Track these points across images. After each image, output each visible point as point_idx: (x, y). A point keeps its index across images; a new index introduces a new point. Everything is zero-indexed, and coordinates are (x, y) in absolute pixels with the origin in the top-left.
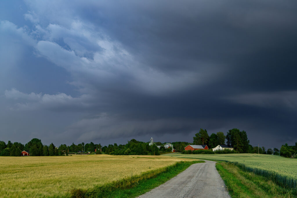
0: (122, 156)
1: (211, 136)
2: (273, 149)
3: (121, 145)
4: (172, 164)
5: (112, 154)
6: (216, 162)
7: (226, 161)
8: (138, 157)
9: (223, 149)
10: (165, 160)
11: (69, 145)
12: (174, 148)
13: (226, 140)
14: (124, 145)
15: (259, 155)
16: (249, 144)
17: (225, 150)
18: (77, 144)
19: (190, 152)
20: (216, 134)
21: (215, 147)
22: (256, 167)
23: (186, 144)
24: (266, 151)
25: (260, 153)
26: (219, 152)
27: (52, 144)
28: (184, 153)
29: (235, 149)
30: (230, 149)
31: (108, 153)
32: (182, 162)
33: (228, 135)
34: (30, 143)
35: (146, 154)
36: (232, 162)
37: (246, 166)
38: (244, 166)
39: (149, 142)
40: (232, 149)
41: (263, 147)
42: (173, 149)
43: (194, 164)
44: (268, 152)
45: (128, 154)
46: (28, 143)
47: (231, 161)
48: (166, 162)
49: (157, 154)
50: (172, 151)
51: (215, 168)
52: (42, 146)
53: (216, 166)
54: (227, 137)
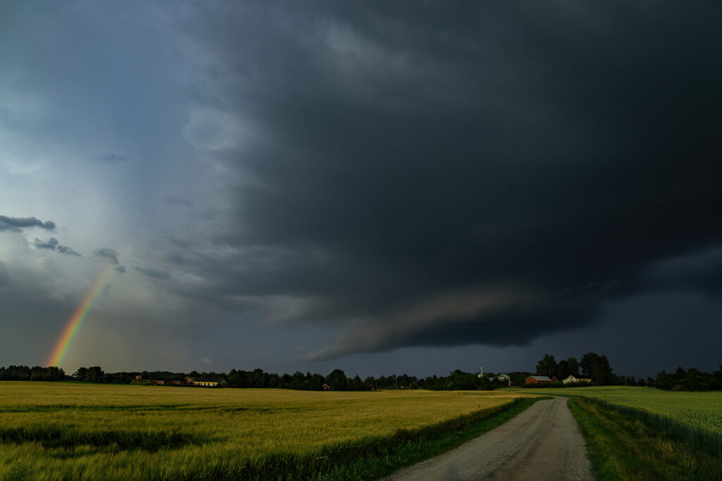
0: (444, 391)
1: (560, 363)
2: (645, 379)
3: (442, 378)
4: (509, 401)
5: (431, 389)
6: (567, 398)
7: (582, 397)
8: (465, 393)
9: (578, 380)
10: (499, 396)
11: (377, 377)
12: (511, 380)
13: (581, 369)
14: (446, 378)
15: (626, 387)
16: (612, 373)
17: (580, 382)
18: (386, 376)
19: (533, 386)
20: (566, 361)
21: (566, 378)
22: (621, 404)
23: (528, 374)
24: (637, 381)
25: (628, 385)
26: (571, 385)
27: (357, 377)
28: (524, 387)
29: (593, 380)
30: (586, 380)
31: (425, 388)
32: (522, 399)
33: (582, 362)
34: (332, 375)
35: (475, 389)
36: (590, 398)
37: (608, 402)
38: (605, 402)
39: (479, 373)
40: (589, 381)
41: (632, 377)
42: (510, 382)
43: (539, 402)
44: (639, 383)
45: (452, 388)
46: (330, 375)
47: (589, 396)
48: (502, 399)
49: (490, 388)
50: (509, 384)
51: (567, 406)
52: (346, 379)
53: (568, 404)
54: (582, 365)
